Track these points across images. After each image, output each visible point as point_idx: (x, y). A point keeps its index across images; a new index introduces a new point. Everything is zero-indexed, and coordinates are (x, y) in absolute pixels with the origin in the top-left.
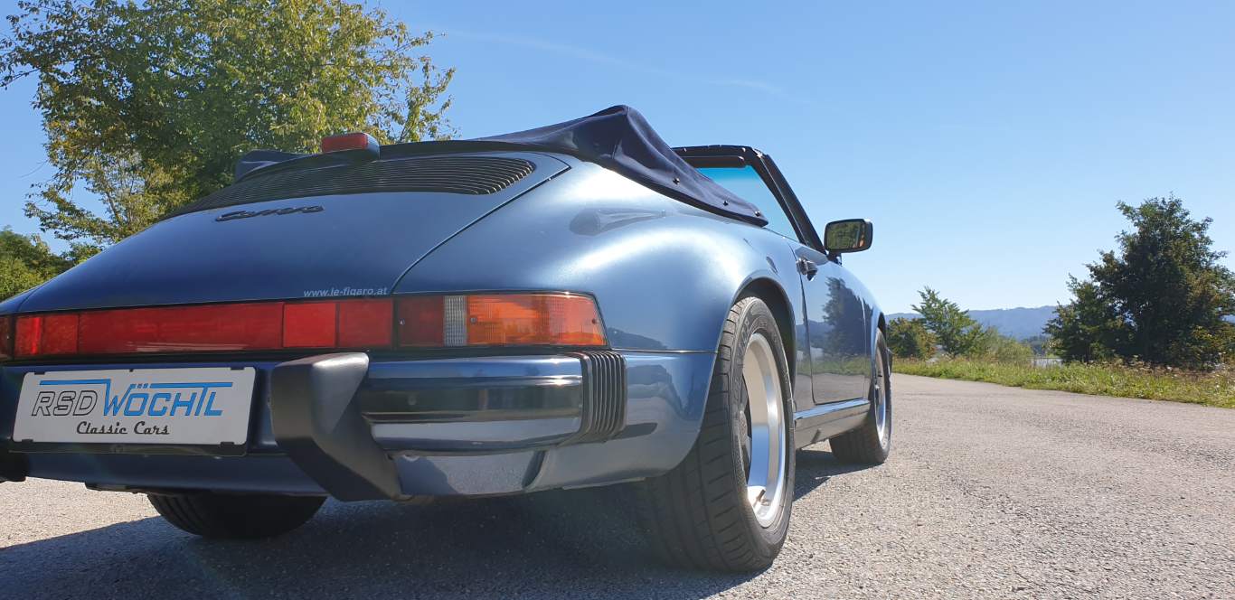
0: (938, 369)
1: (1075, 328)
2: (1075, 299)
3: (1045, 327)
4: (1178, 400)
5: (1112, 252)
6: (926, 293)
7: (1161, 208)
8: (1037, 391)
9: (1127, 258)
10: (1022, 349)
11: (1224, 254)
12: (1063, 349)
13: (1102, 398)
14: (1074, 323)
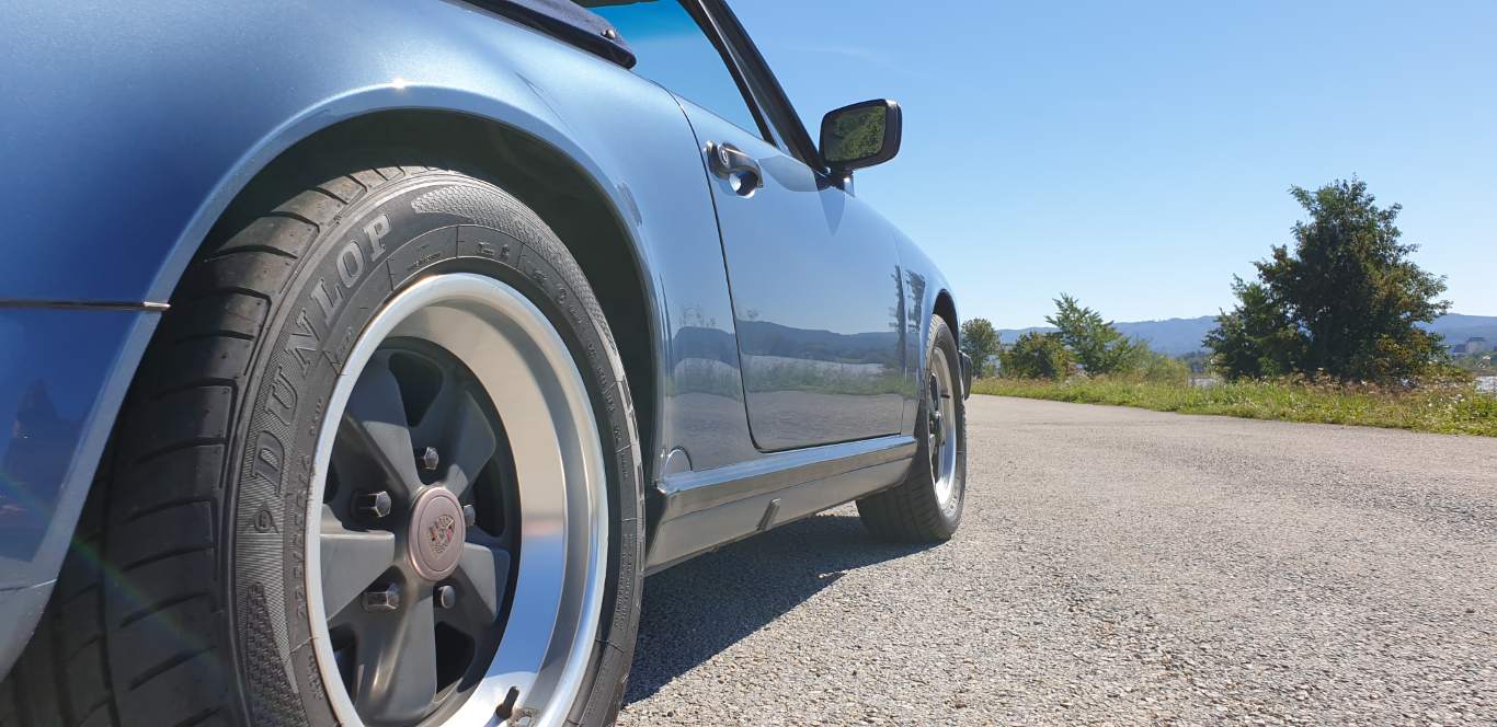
0: (1072, 393)
1: (1240, 339)
2: (1241, 304)
3: (1204, 339)
4: (1377, 425)
5: (1284, 246)
6: (1063, 301)
7: (1342, 193)
8: (1196, 417)
9: (1301, 253)
10: (1177, 367)
11: (1414, 248)
12: (1226, 365)
13: (1281, 424)
14: (1240, 334)
